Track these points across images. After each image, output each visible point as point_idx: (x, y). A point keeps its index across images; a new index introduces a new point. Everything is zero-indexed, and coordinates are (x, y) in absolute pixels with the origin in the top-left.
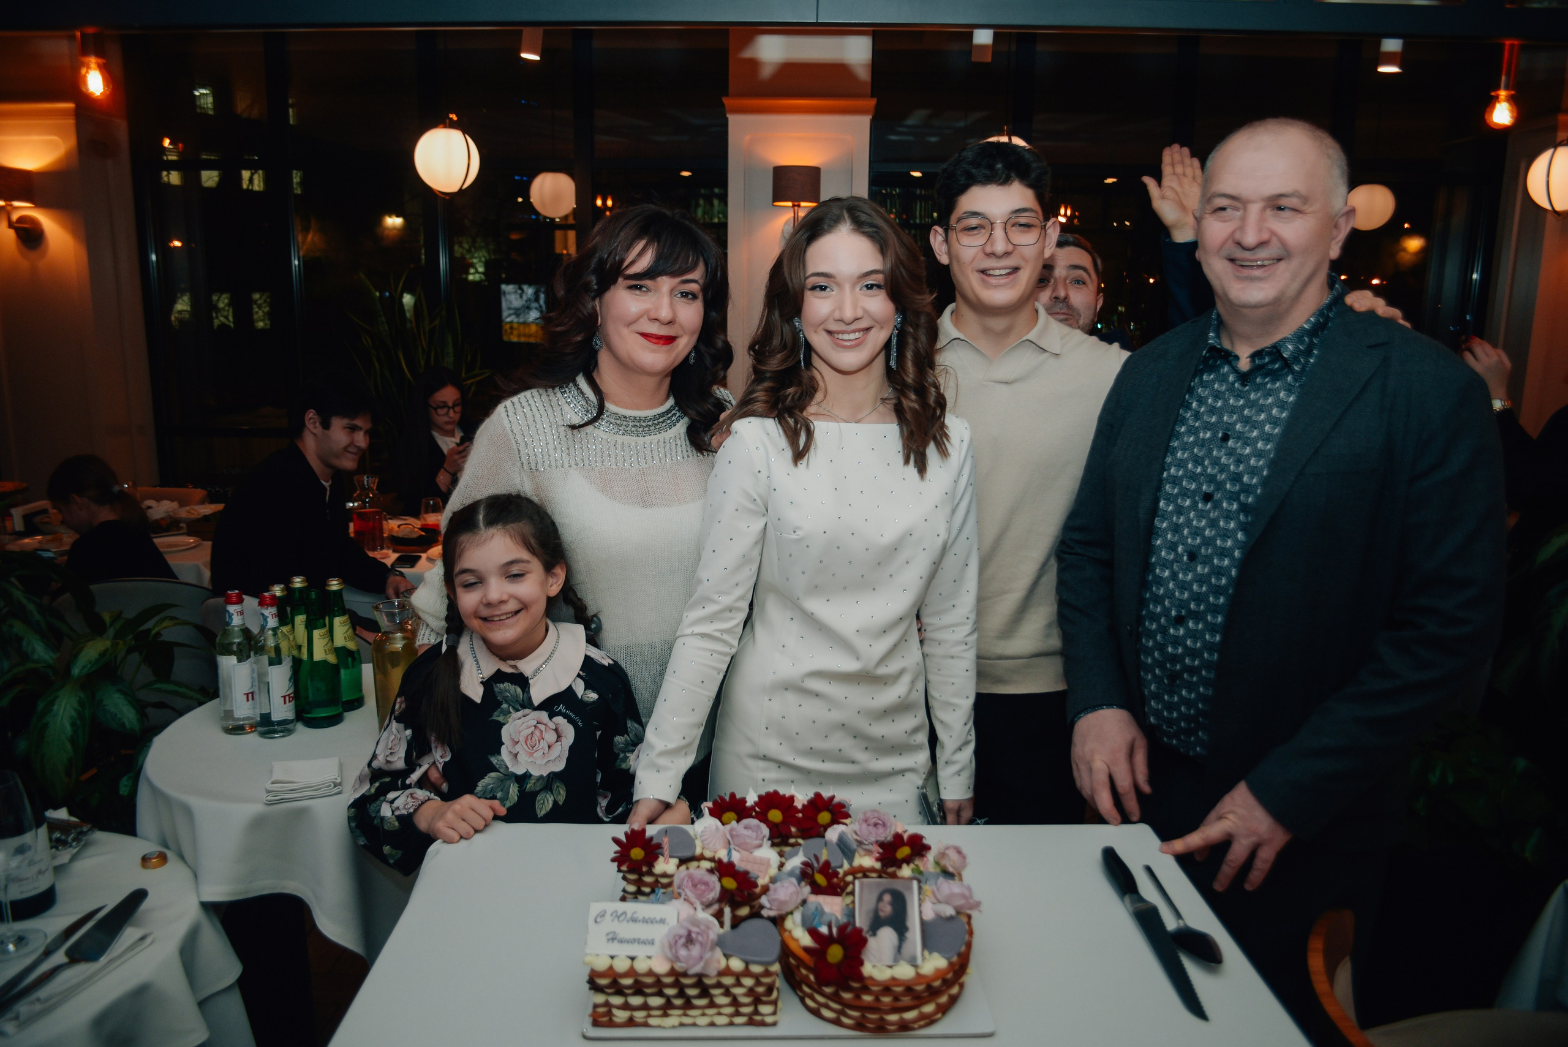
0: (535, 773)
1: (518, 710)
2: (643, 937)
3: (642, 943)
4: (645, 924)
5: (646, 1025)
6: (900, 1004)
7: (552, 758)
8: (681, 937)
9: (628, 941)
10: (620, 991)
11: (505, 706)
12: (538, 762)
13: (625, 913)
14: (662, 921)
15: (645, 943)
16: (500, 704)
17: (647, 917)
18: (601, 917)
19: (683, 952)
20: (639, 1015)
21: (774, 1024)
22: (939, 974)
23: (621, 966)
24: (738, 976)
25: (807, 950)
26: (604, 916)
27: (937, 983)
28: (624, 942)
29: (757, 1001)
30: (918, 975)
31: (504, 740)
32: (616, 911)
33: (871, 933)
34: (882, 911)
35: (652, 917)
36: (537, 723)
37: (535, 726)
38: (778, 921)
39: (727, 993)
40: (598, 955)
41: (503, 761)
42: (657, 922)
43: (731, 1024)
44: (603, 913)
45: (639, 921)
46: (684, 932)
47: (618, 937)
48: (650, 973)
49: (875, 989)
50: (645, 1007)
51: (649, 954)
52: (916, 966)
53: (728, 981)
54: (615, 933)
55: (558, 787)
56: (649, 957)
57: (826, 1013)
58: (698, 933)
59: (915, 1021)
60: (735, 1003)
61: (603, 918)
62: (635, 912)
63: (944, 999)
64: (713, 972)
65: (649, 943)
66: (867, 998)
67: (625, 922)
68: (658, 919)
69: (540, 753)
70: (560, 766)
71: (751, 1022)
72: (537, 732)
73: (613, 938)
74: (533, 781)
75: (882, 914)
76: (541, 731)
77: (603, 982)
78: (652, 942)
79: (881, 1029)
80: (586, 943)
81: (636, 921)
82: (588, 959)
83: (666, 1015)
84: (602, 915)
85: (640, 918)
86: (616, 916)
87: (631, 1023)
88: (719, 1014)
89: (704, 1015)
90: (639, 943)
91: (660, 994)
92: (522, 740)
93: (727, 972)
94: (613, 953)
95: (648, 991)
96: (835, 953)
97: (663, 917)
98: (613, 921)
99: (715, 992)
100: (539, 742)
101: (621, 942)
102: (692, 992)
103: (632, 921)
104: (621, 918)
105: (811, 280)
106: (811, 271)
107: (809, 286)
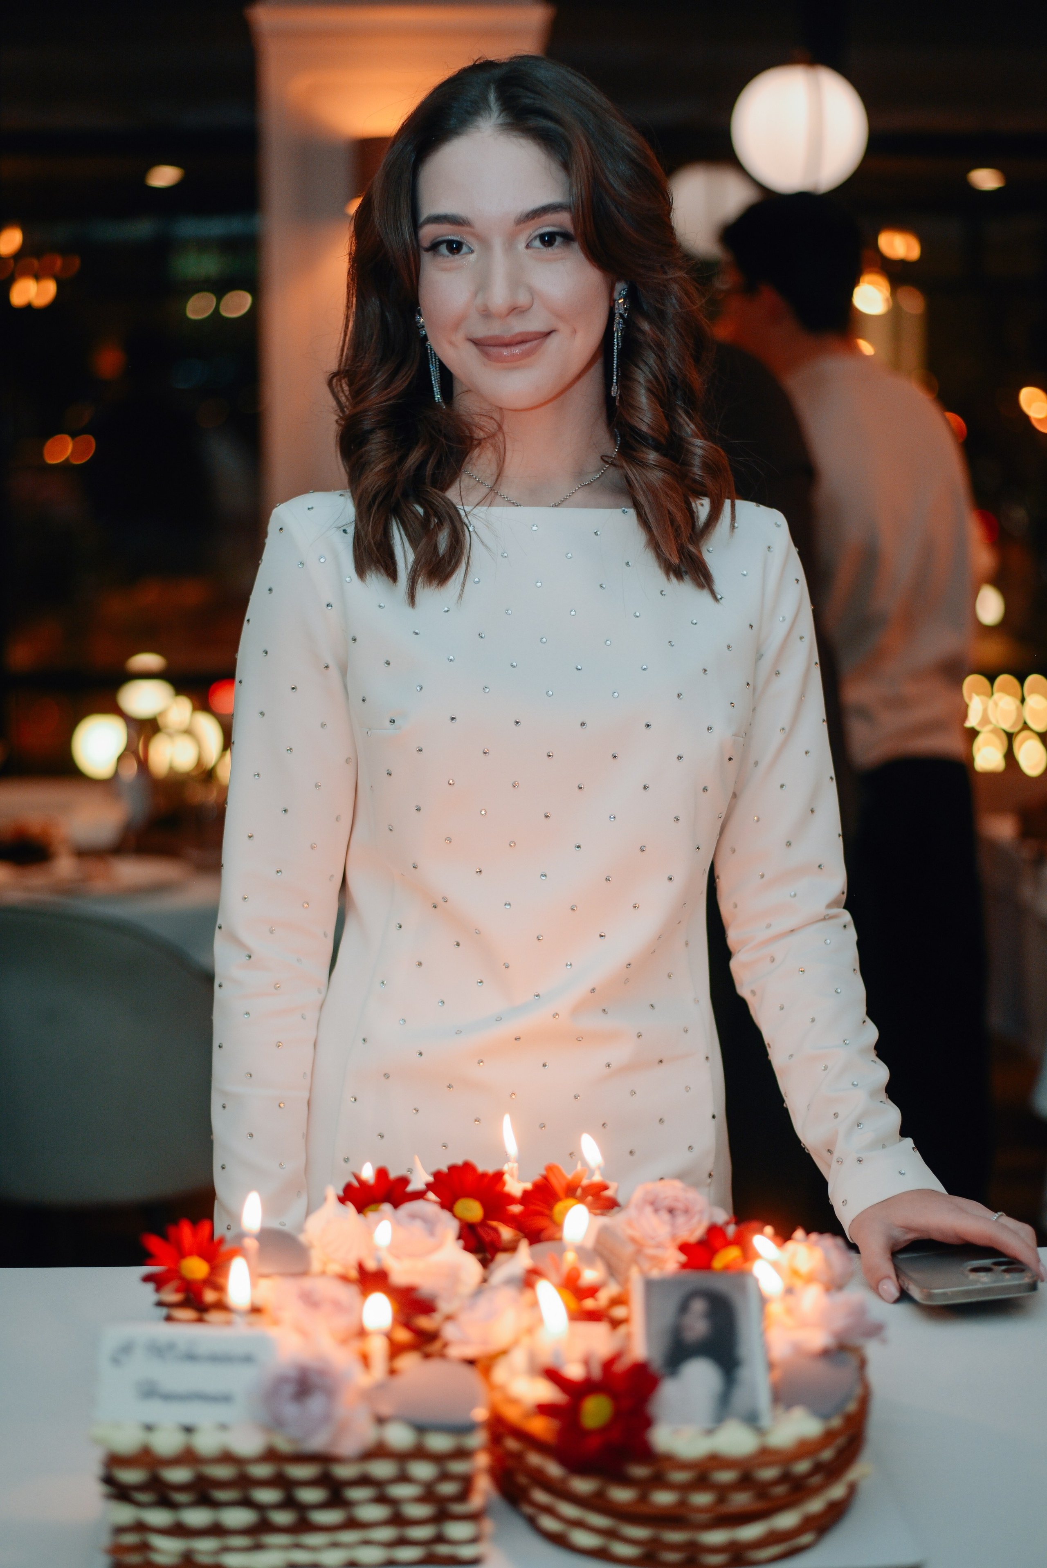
2: (209, 1389)
3: (208, 1399)
4: (215, 1363)
6: (728, 1508)
8: (286, 1380)
9: (181, 1397)
10: (165, 1502)
13: (175, 1344)
14: (250, 1358)
15: (215, 1400)
17: (217, 1352)
18: (127, 1352)
19: (290, 1410)
21: (477, 1561)
22: (805, 1449)
23: (167, 1442)
24: (403, 1459)
25: (544, 1409)
26: (133, 1349)
27: (802, 1467)
28: (173, 1398)
29: (442, 1516)
30: (765, 1447)
32: (157, 1343)
34: (690, 1328)
35: (229, 1351)
38: (482, 1364)
39: (382, 1499)
40: (120, 1423)
42: (238, 1360)
43: (391, 1563)
44: (129, 1343)
45: (204, 1359)
46: (292, 1372)
47: (161, 1389)
48: (226, 1457)
49: (679, 1475)
50: (216, 1530)
51: (223, 1420)
52: (760, 1431)
53: (382, 1469)
54: (153, 1381)
56: (224, 1426)
57: (581, 1538)
59: (760, 1544)
60: (398, 1520)
61: (130, 1351)
62: (194, 1343)
63: (815, 1506)
64: (349, 1446)
65: (223, 1400)
66: (664, 1498)
67: (174, 1360)
68: (241, 1354)
71: (430, 1561)
73: (150, 1391)
75: (689, 1334)
77: (131, 1476)
78: (229, 1397)
80: (94, 1402)
81: (197, 1359)
82: (103, 1430)
83: (258, 1547)
84: (127, 1349)
85: (206, 1353)
86: (156, 1350)
88: (367, 1543)
89: (335, 1545)
90: (201, 1399)
91: (247, 1503)
93: (379, 1451)
94: (149, 1419)
95: (222, 1495)
96: (598, 1411)
97: (252, 1352)
98: (148, 1358)
99: (357, 1494)
101: (167, 1398)
102: (310, 1495)
103: (189, 1359)
104: (166, 1355)
105: (428, 233)
106: (428, 209)
107: (426, 243)
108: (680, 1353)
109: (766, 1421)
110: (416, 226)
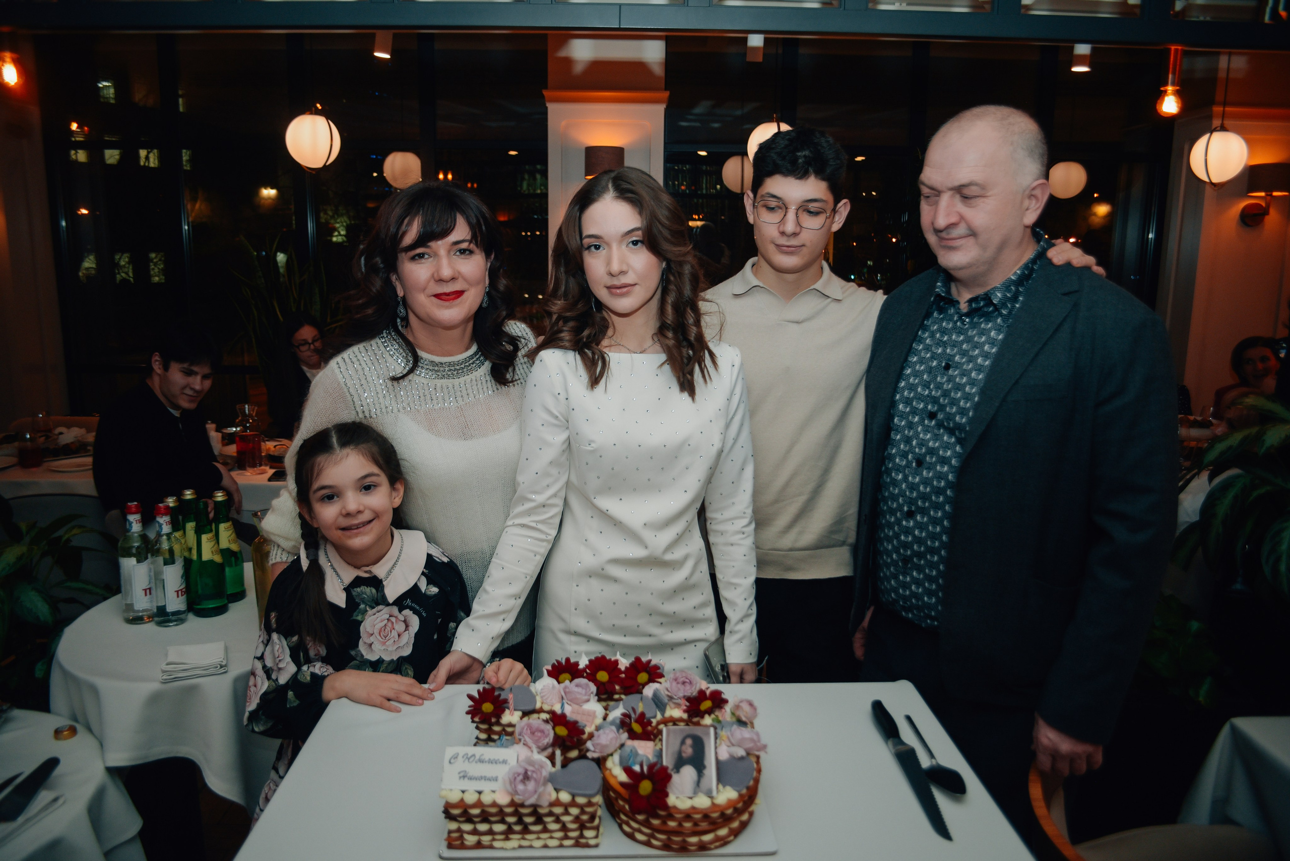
0: (388, 657)
1: (373, 608)
2: (488, 775)
3: (488, 780)
4: (490, 764)
5: (491, 847)
6: (699, 829)
7: (401, 645)
8: (519, 775)
9: (476, 779)
10: (469, 820)
11: (362, 606)
12: (390, 649)
13: (474, 755)
14: (505, 762)
15: (490, 780)
16: (359, 605)
17: (492, 758)
18: (454, 758)
19: (520, 787)
20: (486, 839)
21: (597, 846)
22: (731, 803)
23: (470, 798)
24: (566, 807)
25: (622, 784)
26: (457, 757)
27: (729, 811)
28: (473, 779)
29: (582, 827)
30: (713, 804)
31: (362, 635)
32: (467, 754)
33: (675, 770)
34: (685, 752)
35: (496, 759)
36: (389, 617)
37: (387, 619)
38: (600, 762)
39: (558, 820)
40: (451, 790)
41: (360, 651)
42: (500, 763)
43: (561, 846)
44: (456, 756)
45: (486, 762)
46: (521, 771)
47: (468, 775)
48: (494, 804)
49: (678, 816)
50: (490, 832)
51: (494, 789)
52: (711, 797)
53: (558, 810)
54: (466, 772)
55: (406, 668)
56: (494, 792)
57: (639, 837)
58: (533, 772)
59: (712, 842)
60: (564, 828)
61: (456, 759)
62: (482, 755)
63: (735, 825)
64: (545, 802)
65: (493, 780)
66: (672, 824)
67: (474, 762)
68: (501, 760)
69: (391, 642)
70: (407, 651)
71: (577, 845)
72: (389, 625)
73: (464, 776)
74: (385, 665)
75: (684, 755)
76: (392, 624)
77: (456, 812)
78: (496, 779)
79: (684, 849)
80: (442, 780)
81: (483, 762)
82: (444, 793)
83: (507, 839)
84: (455, 757)
85: (487, 759)
86: (467, 758)
87: (479, 845)
88: (551, 838)
89: (538, 838)
90: (485, 780)
91: (503, 821)
92: (376, 632)
93: (557, 803)
94: (464, 788)
95: (493, 819)
96: (646, 787)
97: (505, 759)
98: (464, 762)
99: (548, 819)
100: (391, 633)
101: (471, 779)
102: (529, 820)
103: (480, 762)
104: (471, 760)
105: (586, 241)
106: (585, 233)
107: (586, 246)
108: (680, 763)
109: (714, 793)
110: (581, 239)
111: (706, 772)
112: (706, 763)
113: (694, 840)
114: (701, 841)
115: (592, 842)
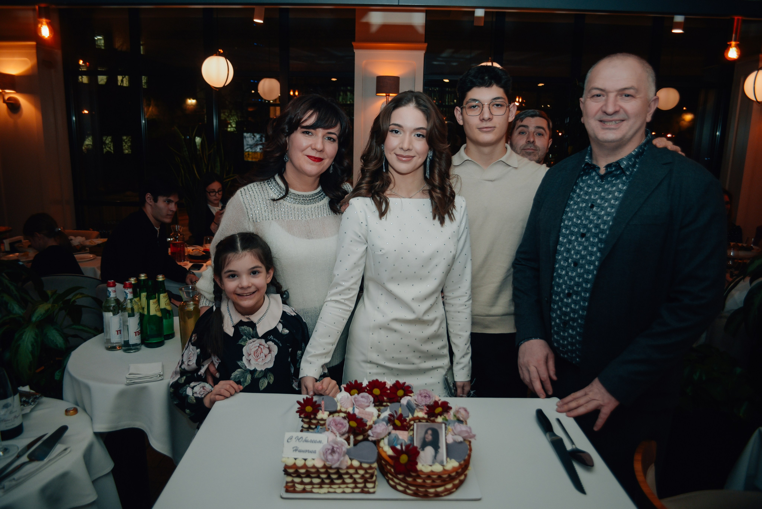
0: (259, 369)
1: (250, 339)
2: (311, 449)
3: (310, 452)
4: (312, 443)
5: (311, 492)
6: (435, 484)
7: (267, 361)
8: (329, 450)
9: (303, 451)
10: (299, 475)
11: (244, 337)
12: (260, 364)
13: (302, 438)
14: (320, 442)
15: (311, 452)
16: (242, 336)
17: (312, 440)
19: (330, 457)
20: (308, 487)
21: (374, 493)
22: (455, 469)
23: (300, 463)
24: (356, 469)
25: (390, 457)
27: (454, 474)
28: (301, 452)
29: (366, 481)
30: (444, 470)
31: (244, 353)
32: (298, 437)
33: (421, 449)
34: (427, 438)
35: (315, 440)
36: (260, 345)
37: (258, 346)
38: (376, 443)
39: (351, 477)
40: (288, 458)
41: (244, 364)
42: (317, 442)
43: (353, 492)
44: (291, 438)
45: (309, 442)
46: (330, 447)
47: (298, 449)
48: (314, 467)
49: (423, 476)
50: (311, 483)
51: (313, 458)
52: (443, 466)
53: (351, 471)
54: (297, 447)
55: (270, 375)
56: (313, 459)
57: (399, 488)
58: (337, 448)
59: (442, 492)
60: (355, 482)
61: (291, 440)
62: (307, 437)
63: (457, 482)
64: (344, 467)
65: (313, 452)
66: (419, 481)
67: (302, 442)
68: (318, 440)
69: (261, 360)
70: (271, 365)
71: (363, 492)
72: (260, 349)
73: (296, 450)
74: (258, 373)
75: (427, 440)
76: (262, 349)
77: (291, 471)
78: (315, 452)
79: (426, 496)
80: (283, 452)
82: (284, 460)
83: (321, 487)
86: (298, 439)
87: (304, 491)
88: (347, 487)
89: (340, 487)
90: (308, 452)
91: (318, 477)
92: (252, 353)
93: (351, 467)
94: (296, 457)
95: (313, 475)
96: (404, 458)
97: (321, 440)
98: (296, 441)
99: (345, 476)
100: (261, 354)
102: (334, 476)
103: (306, 441)
104: (300, 440)
105: (392, 127)
107: (390, 129)
108: (424, 444)
109: (445, 463)
111: (440, 450)
112: (440, 445)
113: (432, 490)
114: (436, 491)
115: (371, 490)
